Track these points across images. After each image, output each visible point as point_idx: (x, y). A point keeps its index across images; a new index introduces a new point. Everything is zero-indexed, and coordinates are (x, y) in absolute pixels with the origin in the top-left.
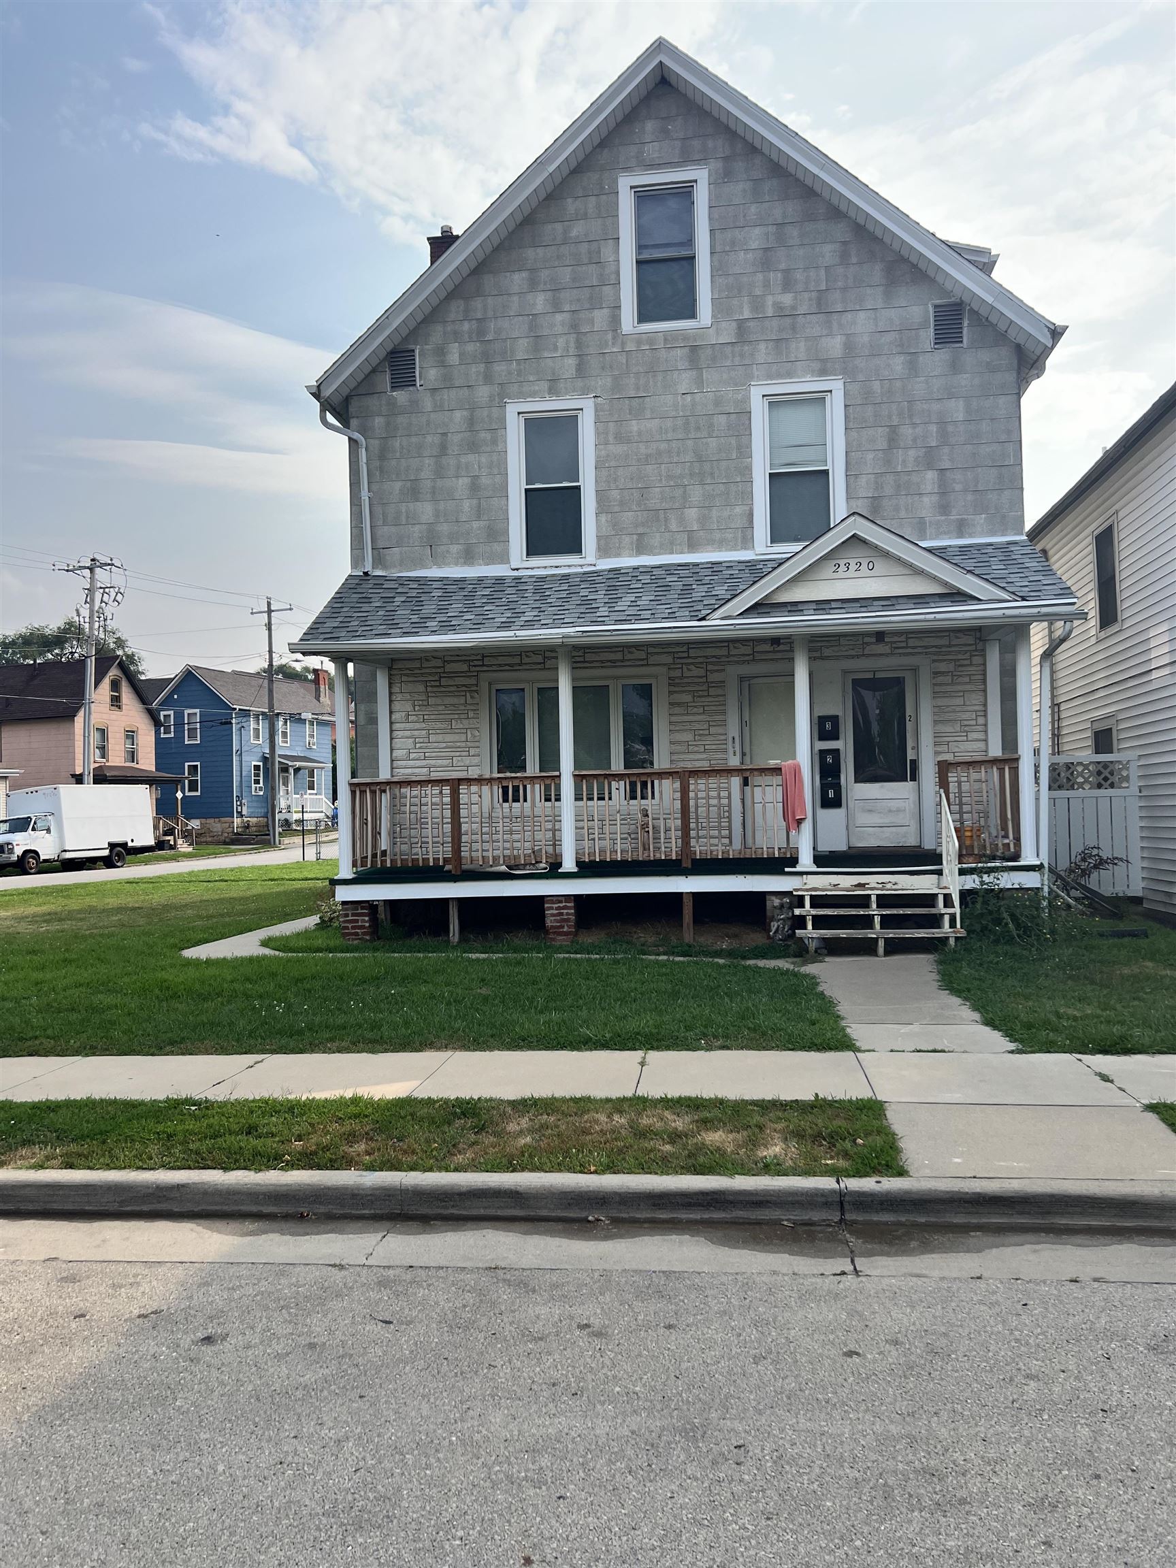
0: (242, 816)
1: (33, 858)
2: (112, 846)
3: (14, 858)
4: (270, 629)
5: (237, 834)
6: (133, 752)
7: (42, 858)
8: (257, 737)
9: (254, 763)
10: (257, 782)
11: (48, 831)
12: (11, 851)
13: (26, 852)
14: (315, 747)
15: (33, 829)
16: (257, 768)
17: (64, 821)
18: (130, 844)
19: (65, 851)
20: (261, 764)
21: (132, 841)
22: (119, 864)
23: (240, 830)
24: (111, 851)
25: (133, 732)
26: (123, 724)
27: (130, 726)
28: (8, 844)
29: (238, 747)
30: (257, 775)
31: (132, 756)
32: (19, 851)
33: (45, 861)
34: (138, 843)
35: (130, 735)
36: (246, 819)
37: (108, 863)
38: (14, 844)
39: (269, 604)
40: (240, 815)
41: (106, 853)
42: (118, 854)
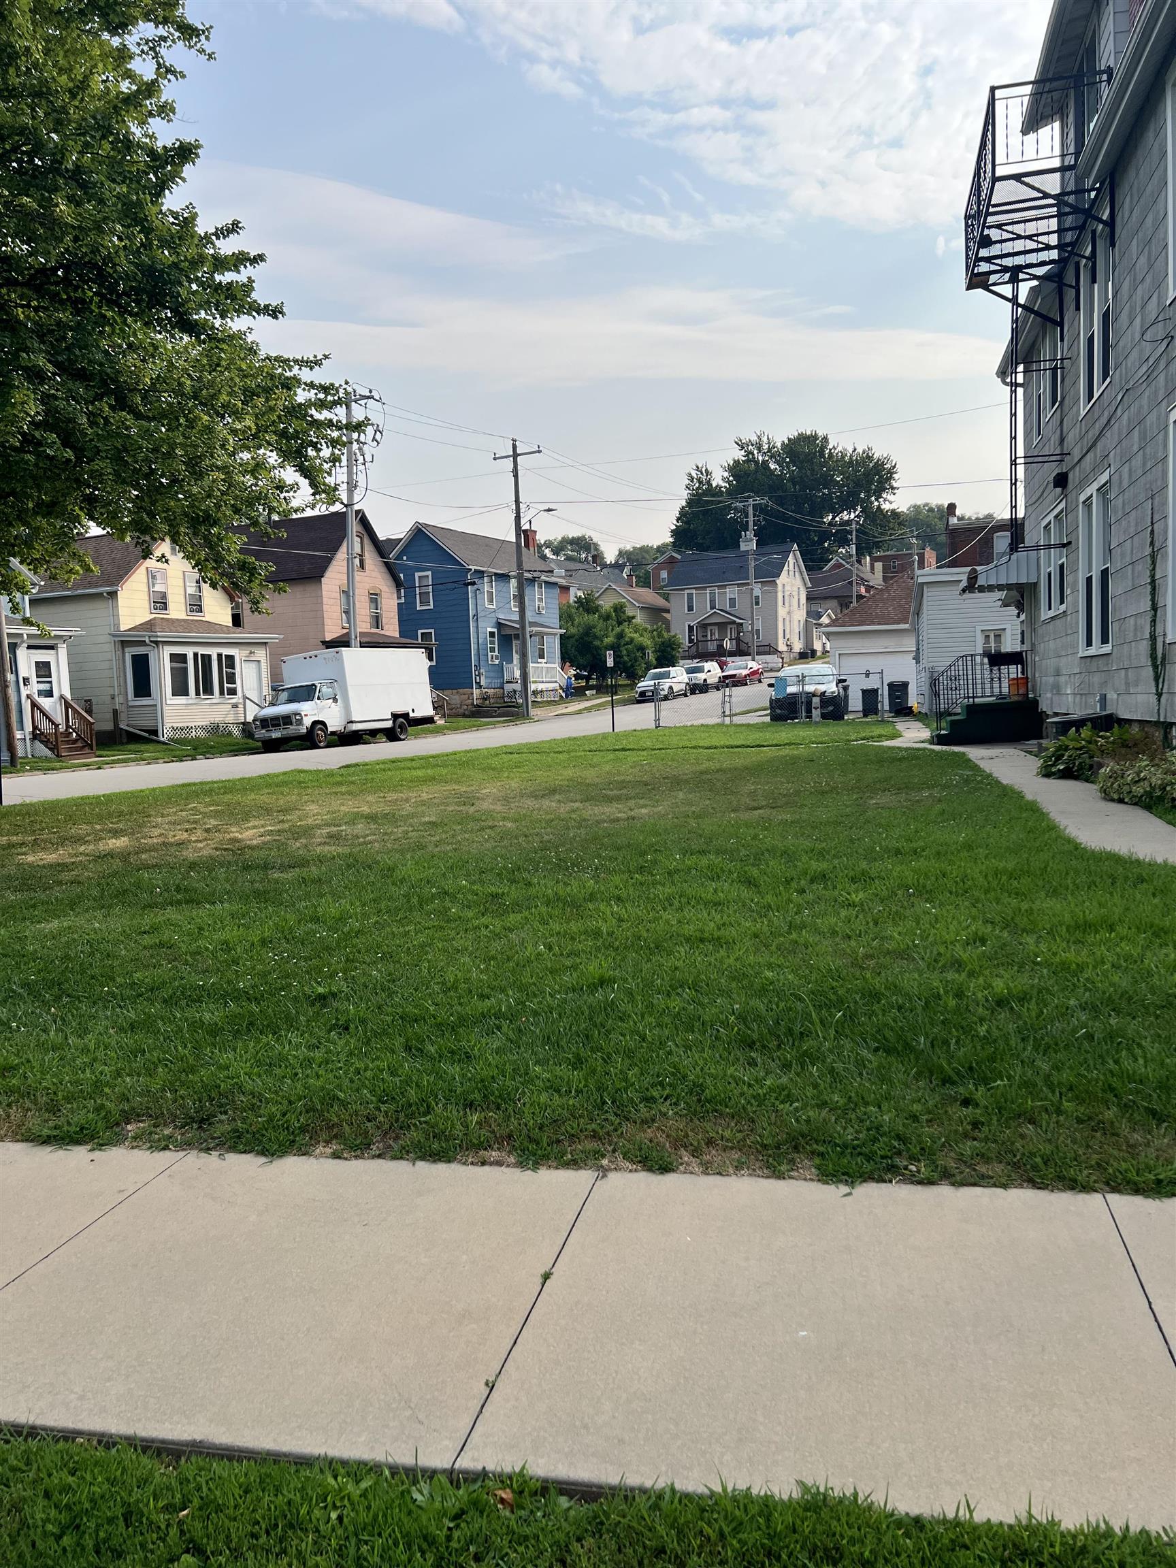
0: (481, 687)
1: (321, 729)
2: (395, 716)
3: (304, 730)
4: (516, 476)
5: (478, 706)
6: (377, 617)
7: (330, 729)
8: (491, 601)
9: (489, 629)
10: (492, 650)
11: (335, 700)
12: (300, 722)
13: (315, 723)
14: (544, 612)
15: (319, 699)
16: (492, 634)
17: (349, 688)
18: (411, 715)
19: (352, 722)
20: (495, 630)
21: (413, 711)
22: (402, 737)
23: (479, 701)
24: (394, 722)
25: (376, 595)
26: (367, 586)
27: (373, 588)
28: (296, 714)
29: (475, 612)
30: (492, 643)
31: (377, 621)
32: (307, 722)
33: (333, 733)
34: (419, 714)
35: (374, 598)
36: (484, 690)
37: (391, 735)
38: (303, 713)
39: (514, 447)
40: (479, 686)
41: (389, 724)
42: (401, 726)
